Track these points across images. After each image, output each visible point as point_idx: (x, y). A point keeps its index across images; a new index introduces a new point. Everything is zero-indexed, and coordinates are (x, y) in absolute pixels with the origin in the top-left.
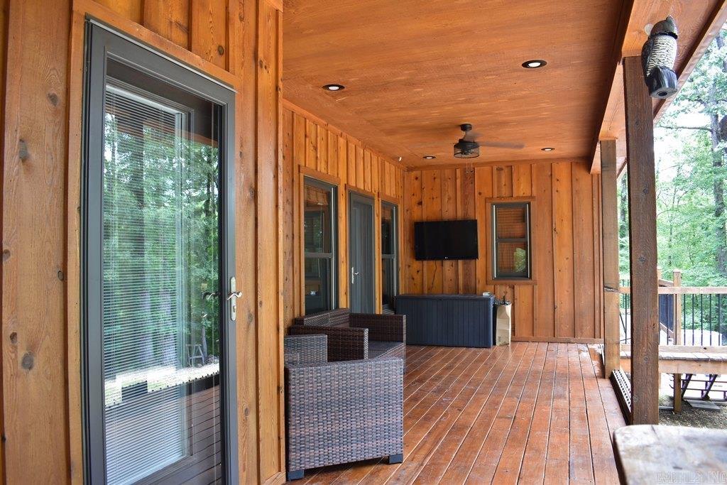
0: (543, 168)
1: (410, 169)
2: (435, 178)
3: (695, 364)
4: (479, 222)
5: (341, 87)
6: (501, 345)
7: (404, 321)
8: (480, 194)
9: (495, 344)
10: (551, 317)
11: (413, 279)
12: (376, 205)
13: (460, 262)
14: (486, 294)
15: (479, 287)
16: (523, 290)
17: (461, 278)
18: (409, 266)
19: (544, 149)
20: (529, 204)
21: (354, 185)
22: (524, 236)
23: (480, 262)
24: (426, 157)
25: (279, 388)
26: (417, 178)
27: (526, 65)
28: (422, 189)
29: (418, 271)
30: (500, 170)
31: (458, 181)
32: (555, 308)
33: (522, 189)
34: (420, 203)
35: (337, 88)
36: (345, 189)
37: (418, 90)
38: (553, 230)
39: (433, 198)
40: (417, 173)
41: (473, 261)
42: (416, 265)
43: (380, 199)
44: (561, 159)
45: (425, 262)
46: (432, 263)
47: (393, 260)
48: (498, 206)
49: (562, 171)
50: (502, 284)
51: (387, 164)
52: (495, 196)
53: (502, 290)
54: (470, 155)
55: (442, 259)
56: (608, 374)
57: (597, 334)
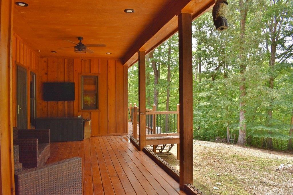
0: (104, 62)
1: (42, 57)
2: (54, 62)
3: (164, 141)
4: (75, 84)
5: (26, 5)
6: (86, 139)
7: (49, 132)
8: (76, 71)
9: (84, 139)
10: (107, 125)
11: (43, 110)
12: (28, 73)
13: (66, 102)
14: (79, 116)
15: (75, 113)
16: (95, 114)
17: (66, 109)
18: (40, 104)
19: (107, 53)
20: (98, 77)
21: (19, 62)
22: (95, 91)
23: (76, 102)
24: (52, 52)
25: (12, 190)
26: (45, 62)
27: (125, 11)
28: (47, 67)
29: (45, 106)
30: (85, 61)
31: (66, 64)
32: (108, 121)
33: (95, 70)
34: (47, 74)
35: (24, 5)
36: (15, 63)
37: (68, 14)
38: (107, 88)
39: (53, 72)
40: (45, 59)
41: (72, 102)
42: (44, 103)
43: (29, 70)
44: (112, 58)
45: (49, 102)
46: (52, 102)
47: (33, 101)
48: (84, 77)
49: (112, 64)
50: (86, 112)
51: (32, 53)
52: (83, 72)
53: (86, 114)
54: (82, 52)
55: (57, 100)
56: (141, 149)
57: (125, 131)
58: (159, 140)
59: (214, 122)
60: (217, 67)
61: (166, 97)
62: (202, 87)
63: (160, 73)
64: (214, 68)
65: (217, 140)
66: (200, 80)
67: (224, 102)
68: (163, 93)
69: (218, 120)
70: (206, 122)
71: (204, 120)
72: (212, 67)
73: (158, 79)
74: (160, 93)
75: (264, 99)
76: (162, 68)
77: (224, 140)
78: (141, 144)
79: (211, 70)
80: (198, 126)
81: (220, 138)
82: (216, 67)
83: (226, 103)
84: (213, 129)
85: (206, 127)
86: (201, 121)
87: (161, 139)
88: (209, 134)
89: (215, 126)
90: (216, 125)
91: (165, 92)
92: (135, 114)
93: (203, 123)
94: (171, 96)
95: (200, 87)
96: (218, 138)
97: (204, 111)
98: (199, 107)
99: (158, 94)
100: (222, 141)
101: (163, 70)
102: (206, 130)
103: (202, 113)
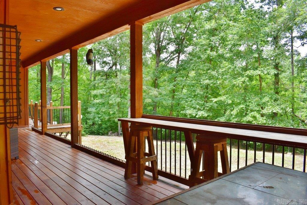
56: (44, 133)
57: (26, 124)
58: (56, 129)
59: (107, 118)
60: (111, 66)
61: (60, 94)
62: (96, 85)
63: (54, 69)
64: (108, 67)
65: (109, 134)
66: (95, 78)
67: (115, 99)
68: (57, 90)
69: (110, 116)
70: (99, 118)
71: (98, 116)
72: (106, 66)
73: (51, 76)
74: (53, 91)
75: (147, 97)
76: (55, 64)
77: (116, 133)
78: (43, 129)
79: (106, 69)
80: (92, 122)
81: (113, 133)
82: (109, 67)
83: (117, 100)
84: (106, 124)
85: (100, 123)
86: (94, 118)
87: (58, 128)
88: (102, 129)
89: (108, 122)
90: (109, 120)
91: (59, 89)
92: (36, 109)
93: (97, 119)
94: (66, 93)
95: (95, 85)
96: (111, 132)
97: (97, 108)
98: (94, 105)
99: (51, 91)
100: (114, 135)
101: (57, 66)
102: (100, 125)
103: (96, 110)
